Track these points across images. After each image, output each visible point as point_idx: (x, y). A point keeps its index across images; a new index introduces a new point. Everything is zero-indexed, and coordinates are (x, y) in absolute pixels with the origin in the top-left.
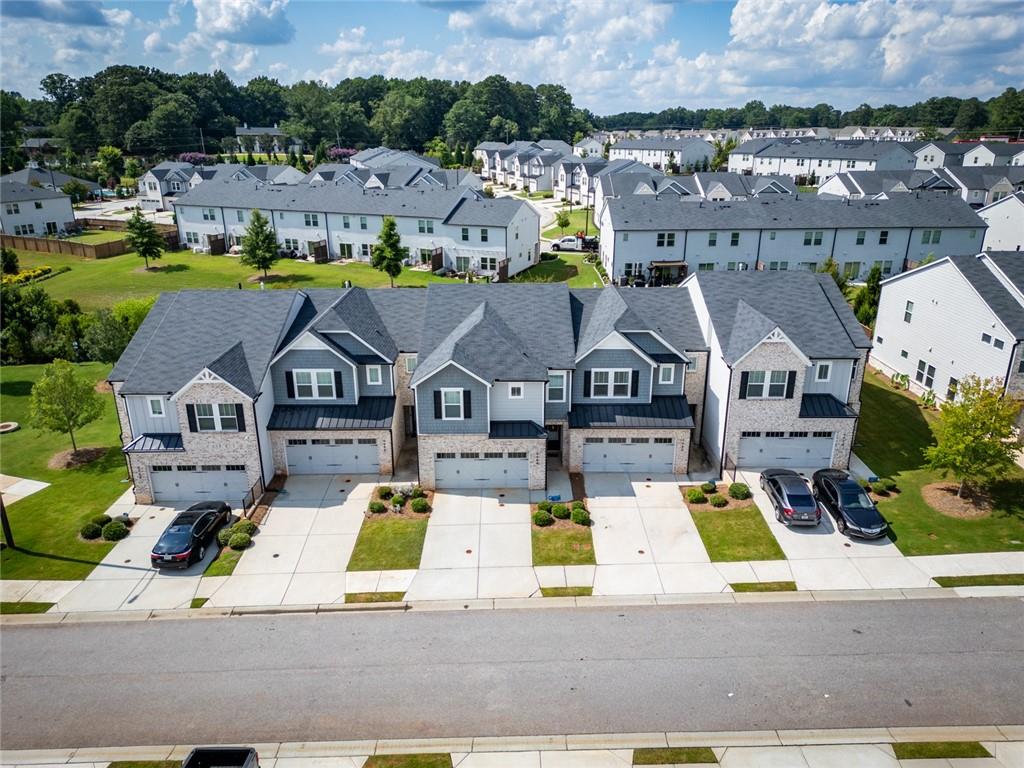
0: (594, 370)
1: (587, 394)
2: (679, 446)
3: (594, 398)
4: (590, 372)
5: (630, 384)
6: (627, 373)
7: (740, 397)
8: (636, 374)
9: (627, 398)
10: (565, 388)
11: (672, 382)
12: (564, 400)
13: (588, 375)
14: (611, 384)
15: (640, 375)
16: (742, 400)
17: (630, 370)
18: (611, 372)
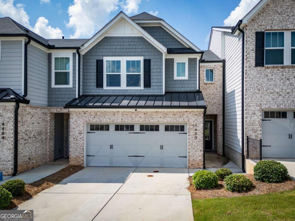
0: (105, 59)
1: (99, 84)
2: (192, 132)
3: (107, 88)
4: (102, 61)
5: (142, 73)
6: (139, 62)
7: (257, 65)
8: (147, 63)
9: (140, 88)
10: (71, 71)
11: (186, 77)
12: (71, 85)
13: (100, 63)
14: (123, 73)
15: (152, 64)
16: (259, 68)
17: (141, 59)
18: (123, 60)
